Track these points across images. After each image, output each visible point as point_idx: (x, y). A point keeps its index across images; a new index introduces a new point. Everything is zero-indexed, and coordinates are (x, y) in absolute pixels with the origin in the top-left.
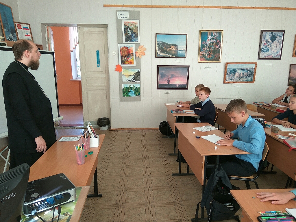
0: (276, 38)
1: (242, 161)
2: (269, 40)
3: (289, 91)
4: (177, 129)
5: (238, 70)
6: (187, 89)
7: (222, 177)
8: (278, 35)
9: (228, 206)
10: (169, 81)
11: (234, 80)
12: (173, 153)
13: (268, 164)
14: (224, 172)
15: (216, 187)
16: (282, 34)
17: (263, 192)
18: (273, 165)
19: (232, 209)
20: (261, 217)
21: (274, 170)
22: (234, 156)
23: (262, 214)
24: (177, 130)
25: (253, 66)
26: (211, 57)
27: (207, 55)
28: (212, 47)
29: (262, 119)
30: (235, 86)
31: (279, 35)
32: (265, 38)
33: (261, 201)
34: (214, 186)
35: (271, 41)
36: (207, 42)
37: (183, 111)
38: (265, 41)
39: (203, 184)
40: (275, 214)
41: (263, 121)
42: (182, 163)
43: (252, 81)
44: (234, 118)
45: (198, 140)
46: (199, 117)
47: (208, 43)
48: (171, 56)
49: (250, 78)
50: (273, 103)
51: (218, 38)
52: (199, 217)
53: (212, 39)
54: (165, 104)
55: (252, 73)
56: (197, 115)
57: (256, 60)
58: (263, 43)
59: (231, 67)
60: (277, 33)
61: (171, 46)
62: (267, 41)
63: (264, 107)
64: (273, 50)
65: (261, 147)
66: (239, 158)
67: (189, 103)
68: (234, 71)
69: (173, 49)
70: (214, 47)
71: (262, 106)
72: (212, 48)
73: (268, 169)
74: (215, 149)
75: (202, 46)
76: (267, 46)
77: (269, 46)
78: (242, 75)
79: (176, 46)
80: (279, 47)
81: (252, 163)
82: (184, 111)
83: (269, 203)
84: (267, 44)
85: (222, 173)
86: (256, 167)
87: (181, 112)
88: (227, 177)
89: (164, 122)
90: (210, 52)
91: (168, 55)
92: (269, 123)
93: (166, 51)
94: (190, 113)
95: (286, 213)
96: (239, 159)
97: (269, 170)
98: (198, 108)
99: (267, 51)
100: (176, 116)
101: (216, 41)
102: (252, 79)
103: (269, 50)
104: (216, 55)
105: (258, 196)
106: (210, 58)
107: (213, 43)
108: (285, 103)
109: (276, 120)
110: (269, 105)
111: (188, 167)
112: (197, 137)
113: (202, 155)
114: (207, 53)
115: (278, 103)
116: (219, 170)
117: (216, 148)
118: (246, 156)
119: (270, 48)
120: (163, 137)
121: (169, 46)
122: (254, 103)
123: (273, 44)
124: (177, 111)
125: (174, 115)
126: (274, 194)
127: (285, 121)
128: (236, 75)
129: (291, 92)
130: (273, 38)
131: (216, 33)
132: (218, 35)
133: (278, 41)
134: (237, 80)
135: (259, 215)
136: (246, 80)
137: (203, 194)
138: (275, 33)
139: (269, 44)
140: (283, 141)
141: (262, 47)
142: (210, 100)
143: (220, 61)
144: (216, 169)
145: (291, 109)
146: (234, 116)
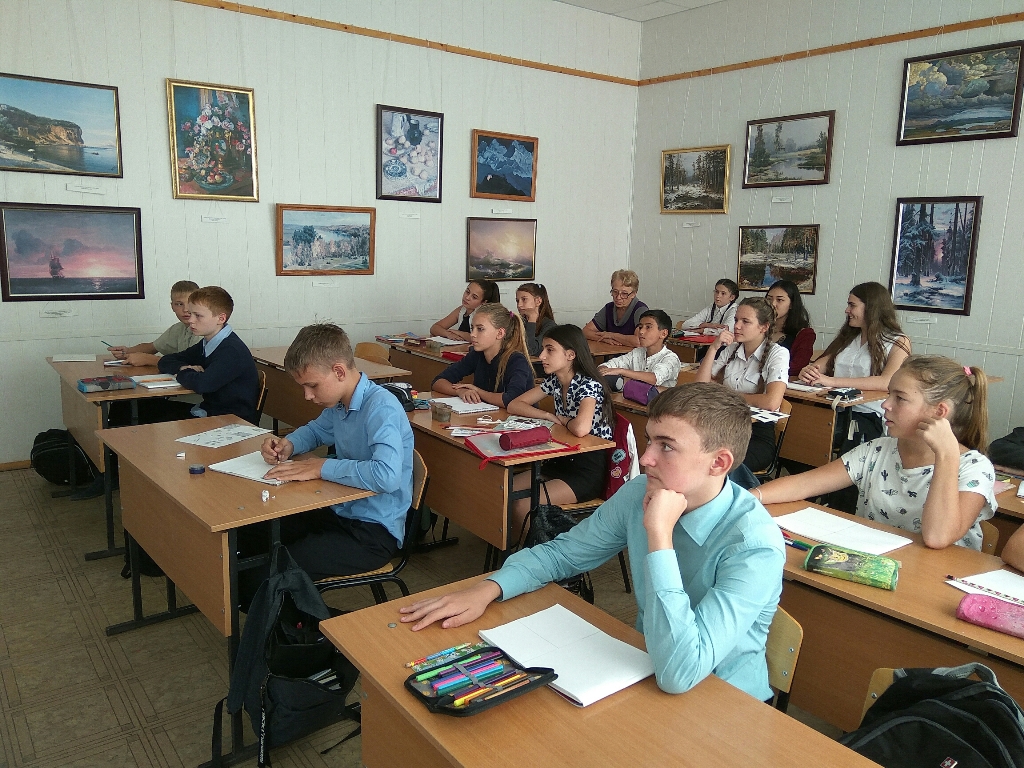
0: (421, 134)
1: (357, 523)
2: (403, 140)
3: (469, 297)
4: (111, 451)
5: (319, 233)
6: (141, 296)
7: (293, 591)
8: (426, 128)
9: (322, 682)
10: (55, 267)
11: (309, 265)
12: (105, 547)
13: (434, 518)
14: (299, 571)
15: (277, 627)
16: (436, 124)
17: (416, 602)
18: (447, 521)
19: (337, 687)
20: (413, 677)
21: (450, 535)
22: (328, 510)
23: (418, 668)
24: (112, 458)
25: (364, 220)
26: (223, 182)
27: (203, 172)
28: (220, 145)
29: (403, 386)
30: (316, 284)
31: (429, 126)
32: (390, 133)
33: (415, 628)
34: (268, 628)
35: (408, 144)
36: (200, 126)
37: (131, 381)
38: (391, 142)
39: (228, 632)
40: (453, 657)
41: (408, 390)
42: (143, 579)
43: (368, 269)
44: (315, 387)
45: (199, 478)
46: (200, 399)
47: (202, 129)
48: (55, 167)
49: (360, 260)
50: (433, 335)
51: (239, 114)
52: (226, 750)
53: (218, 116)
54: (49, 360)
55: (364, 243)
56: (188, 392)
57: (371, 201)
58: (385, 146)
59: (295, 221)
60: (422, 120)
61: (53, 128)
62: (397, 141)
63: (410, 348)
64: (417, 173)
65: (405, 468)
66: (345, 514)
67: (150, 349)
68: (307, 236)
69: (59, 138)
70: (228, 146)
71: (402, 345)
72: (222, 150)
73: (434, 534)
74: (264, 499)
75: (184, 137)
76: (397, 158)
77: (404, 160)
78: (333, 249)
79: (74, 130)
80: (433, 163)
81: (386, 523)
82: (136, 379)
83: (435, 630)
84: (399, 152)
85: (293, 577)
86: (398, 532)
87: (123, 385)
88: (312, 586)
89: (52, 433)
90: (216, 165)
91: (41, 163)
92: (425, 396)
93: (32, 144)
94: (161, 385)
95: (480, 645)
96: (346, 520)
97: (439, 537)
98: (190, 367)
99: (400, 174)
100: (103, 404)
101: (232, 127)
102: (365, 262)
103: (405, 169)
104: (239, 174)
105: (403, 619)
106: (216, 183)
107: (221, 130)
108: (462, 334)
109: (443, 383)
110: (423, 342)
111: (171, 585)
112: (192, 471)
113: (215, 528)
114: (205, 166)
115: (446, 333)
116: (282, 569)
117: (266, 495)
118: (364, 507)
119: (409, 165)
120: (54, 495)
121: (43, 125)
122: (378, 339)
123: (414, 154)
124: (104, 383)
125: (90, 399)
126: (446, 599)
127: (465, 385)
128: (316, 248)
129: (476, 301)
130: (414, 135)
131: (229, 95)
132: (237, 105)
133: (428, 145)
134: (321, 265)
135: (409, 673)
136: (347, 263)
137: (233, 666)
138: (418, 118)
139: (403, 151)
140: (463, 442)
141: (385, 159)
142: (233, 335)
143: (255, 197)
144: (273, 568)
145: (478, 349)
146: (313, 381)
